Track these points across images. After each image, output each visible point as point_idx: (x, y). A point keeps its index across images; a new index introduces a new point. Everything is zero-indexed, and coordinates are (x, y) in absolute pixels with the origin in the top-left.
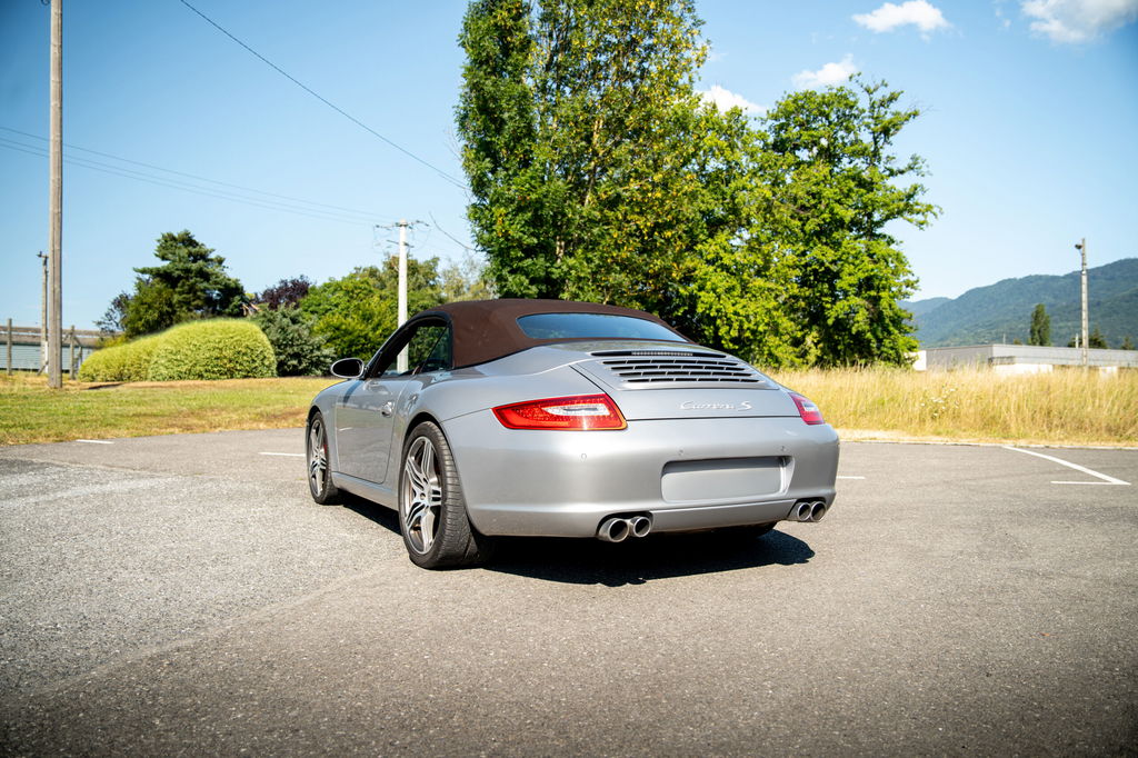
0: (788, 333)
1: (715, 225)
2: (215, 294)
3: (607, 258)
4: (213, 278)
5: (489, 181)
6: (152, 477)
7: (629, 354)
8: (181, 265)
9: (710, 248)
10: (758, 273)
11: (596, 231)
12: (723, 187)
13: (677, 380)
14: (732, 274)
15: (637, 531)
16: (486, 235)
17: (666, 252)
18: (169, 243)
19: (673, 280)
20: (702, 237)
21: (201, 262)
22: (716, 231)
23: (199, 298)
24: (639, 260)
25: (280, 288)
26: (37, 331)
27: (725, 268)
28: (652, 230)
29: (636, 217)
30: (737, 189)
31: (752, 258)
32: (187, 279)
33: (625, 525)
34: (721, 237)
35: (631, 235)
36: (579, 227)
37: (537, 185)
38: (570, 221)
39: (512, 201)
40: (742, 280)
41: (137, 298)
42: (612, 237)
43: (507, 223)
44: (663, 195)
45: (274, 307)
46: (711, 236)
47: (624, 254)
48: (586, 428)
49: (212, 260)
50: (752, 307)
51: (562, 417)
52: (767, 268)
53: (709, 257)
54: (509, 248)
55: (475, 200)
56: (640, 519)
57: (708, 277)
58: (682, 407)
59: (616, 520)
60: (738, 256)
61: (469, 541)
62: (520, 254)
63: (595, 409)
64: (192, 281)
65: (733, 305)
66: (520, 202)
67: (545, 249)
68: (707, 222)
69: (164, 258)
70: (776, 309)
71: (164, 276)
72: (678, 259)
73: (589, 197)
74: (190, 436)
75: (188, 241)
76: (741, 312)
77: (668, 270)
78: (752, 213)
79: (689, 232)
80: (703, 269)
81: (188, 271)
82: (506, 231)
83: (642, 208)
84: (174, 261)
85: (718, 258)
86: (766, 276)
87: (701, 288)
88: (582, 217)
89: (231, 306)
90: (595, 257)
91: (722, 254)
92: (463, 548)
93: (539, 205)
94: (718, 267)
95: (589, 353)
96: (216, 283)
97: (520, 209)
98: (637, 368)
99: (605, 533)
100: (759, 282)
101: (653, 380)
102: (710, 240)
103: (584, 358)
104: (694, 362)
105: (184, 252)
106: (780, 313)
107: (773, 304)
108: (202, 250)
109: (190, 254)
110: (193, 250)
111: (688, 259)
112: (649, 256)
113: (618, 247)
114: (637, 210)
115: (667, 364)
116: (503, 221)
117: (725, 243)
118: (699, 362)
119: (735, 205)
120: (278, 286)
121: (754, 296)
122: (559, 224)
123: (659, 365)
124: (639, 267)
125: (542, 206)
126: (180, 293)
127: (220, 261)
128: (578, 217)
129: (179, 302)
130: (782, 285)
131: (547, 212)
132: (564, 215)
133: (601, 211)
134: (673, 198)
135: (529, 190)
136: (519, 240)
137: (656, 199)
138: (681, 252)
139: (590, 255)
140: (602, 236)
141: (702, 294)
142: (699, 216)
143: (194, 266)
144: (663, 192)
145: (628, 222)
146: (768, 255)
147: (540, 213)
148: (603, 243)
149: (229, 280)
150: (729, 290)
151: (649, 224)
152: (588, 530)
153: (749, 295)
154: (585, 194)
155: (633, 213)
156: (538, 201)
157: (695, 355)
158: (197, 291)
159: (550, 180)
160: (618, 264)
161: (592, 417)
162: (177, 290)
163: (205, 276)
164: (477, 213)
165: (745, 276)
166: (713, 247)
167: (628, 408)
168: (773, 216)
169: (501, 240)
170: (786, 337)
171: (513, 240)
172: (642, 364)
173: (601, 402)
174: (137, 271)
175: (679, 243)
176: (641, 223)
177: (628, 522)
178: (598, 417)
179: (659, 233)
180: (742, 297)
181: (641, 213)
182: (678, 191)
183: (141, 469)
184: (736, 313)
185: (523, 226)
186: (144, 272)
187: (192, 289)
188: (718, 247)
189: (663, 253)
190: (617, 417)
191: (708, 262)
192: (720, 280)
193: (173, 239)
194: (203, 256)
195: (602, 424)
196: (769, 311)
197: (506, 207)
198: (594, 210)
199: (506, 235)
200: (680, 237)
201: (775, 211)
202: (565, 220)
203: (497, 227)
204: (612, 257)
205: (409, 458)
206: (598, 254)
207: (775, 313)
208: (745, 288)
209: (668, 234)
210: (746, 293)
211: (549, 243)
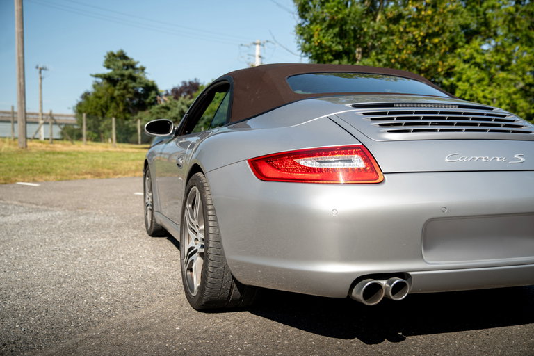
0: (523, 111)
1: (470, 35)
2: (140, 90)
3: (391, 59)
4: (138, 80)
5: (310, 8)
6: (46, 211)
7: (391, 105)
8: (118, 72)
9: (466, 51)
10: (502, 69)
11: (384, 40)
12: (478, 7)
13: (441, 131)
14: (482, 69)
15: (393, 294)
16: (307, 45)
17: (434, 54)
18: (111, 58)
19: (439, 74)
20: (461, 44)
21: (131, 70)
22: (471, 39)
23: (130, 93)
24: (414, 59)
25: (182, 87)
26: (37, 114)
27: (477, 65)
28: (424, 38)
29: (412, 29)
30: (488, 7)
31: (498, 58)
32: (123, 80)
33: (379, 287)
34: (476, 43)
35: (409, 42)
36: (372, 37)
37: (342, 8)
38: (365, 34)
39: (324, 20)
40: (490, 74)
41: (94, 94)
42: (395, 44)
43: (321, 35)
44: (433, 13)
45: (176, 98)
46: (468, 42)
47: (404, 55)
48: (342, 181)
49: (137, 69)
50: (497, 93)
51: (314, 169)
52: (509, 64)
53: (466, 58)
54: (322, 54)
55: (300, 21)
56: (397, 280)
57: (464, 72)
58: (447, 159)
59: (370, 282)
60: (488, 57)
61: (232, 288)
62: (330, 57)
63: (350, 161)
64: (125, 82)
65: (483, 91)
66: (330, 20)
67: (348, 53)
68: (466, 33)
69: (108, 67)
70: (515, 93)
71: (109, 79)
72: (443, 58)
73: (379, 17)
74: (97, 181)
75: (123, 56)
76: (489, 96)
77: (435, 66)
78: (499, 24)
79: (452, 40)
80: (460, 66)
81: (122, 76)
82: (321, 42)
83: (417, 21)
84: (114, 70)
85: (472, 58)
86: (508, 70)
87: (459, 80)
88: (374, 30)
89: (150, 98)
90: (383, 57)
91: (475, 55)
92: (226, 294)
93: (343, 22)
94: (472, 64)
95: (349, 105)
96: (140, 83)
97: (330, 26)
98: (398, 119)
99: (358, 294)
100: (502, 75)
101: (415, 131)
102: (466, 46)
103: (345, 109)
104: (460, 113)
105: (120, 63)
106: (518, 96)
107: (513, 90)
108: (132, 63)
109: (124, 65)
110: (126, 62)
111: (450, 58)
112: (422, 57)
113: (400, 51)
114: (414, 24)
115: (430, 115)
116: (319, 35)
117: (478, 47)
118: (465, 113)
119: (486, 19)
120: (181, 85)
121: (498, 85)
122: (358, 36)
123: (422, 115)
124: (415, 65)
125: (346, 23)
126: (119, 90)
127: (143, 69)
128: (371, 30)
129: (118, 95)
130: (520, 76)
131: (349, 27)
132: (362, 29)
133: (388, 26)
134: (440, 14)
135: (336, 11)
136: (330, 47)
137: (428, 15)
138: (445, 53)
139: (380, 57)
140: (388, 43)
141: (460, 84)
142: (459, 29)
143: (126, 73)
144: (433, 10)
145: (407, 33)
146: (510, 54)
147: (344, 27)
148: (389, 48)
149: (148, 81)
150: (480, 81)
151: (422, 34)
152: (341, 290)
153: (495, 84)
154: (377, 15)
155: (411, 26)
156: (343, 19)
157: (460, 107)
158: (129, 88)
159: (352, 5)
160: (399, 63)
161: (347, 169)
162: (117, 87)
163: (133, 78)
164: (301, 31)
165: (492, 70)
166: (469, 51)
167: (385, 161)
168: (515, 26)
169: (317, 48)
170: (522, 114)
171: (326, 47)
172: (404, 116)
173: (356, 153)
174: (92, 76)
175: (444, 46)
176: (416, 33)
177: (384, 283)
178: (352, 169)
179: (430, 40)
180: (489, 85)
181: (416, 26)
182: (444, 9)
183: (42, 205)
184: (484, 97)
185: (333, 38)
186: (96, 76)
187: (125, 87)
188: (472, 50)
189: (432, 54)
190: (373, 169)
191: (465, 61)
192: (472, 73)
193: (114, 55)
194: (132, 66)
195: (357, 177)
196: (509, 95)
197: (321, 25)
198: (383, 24)
199: (320, 44)
200: (445, 43)
201: (517, 23)
202: (362, 32)
203: (315, 38)
204: (395, 59)
205: (187, 205)
206: (384, 56)
207: (514, 97)
208: (492, 79)
209: (436, 40)
210: (493, 83)
211: (350, 50)
